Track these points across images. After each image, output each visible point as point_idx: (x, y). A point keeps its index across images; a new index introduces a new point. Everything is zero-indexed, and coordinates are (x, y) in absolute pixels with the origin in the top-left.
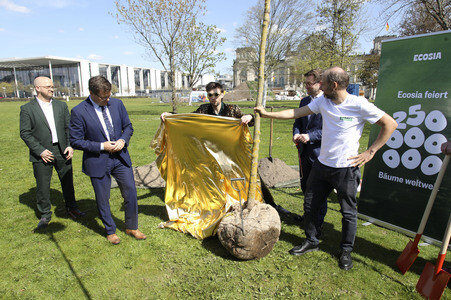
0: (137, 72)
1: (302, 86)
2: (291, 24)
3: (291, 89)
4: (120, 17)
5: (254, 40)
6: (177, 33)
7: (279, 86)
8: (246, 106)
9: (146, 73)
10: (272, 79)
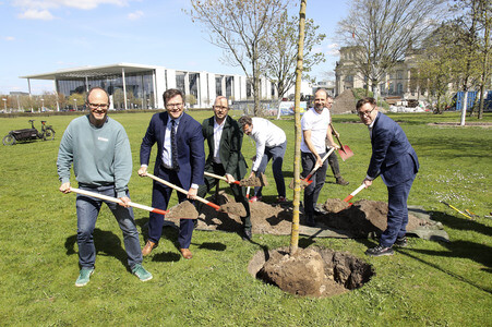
0: (218, 80)
1: (426, 94)
2: (413, 13)
3: (412, 98)
4: (195, 14)
5: (362, 35)
6: (262, 30)
7: (395, 94)
8: (350, 120)
9: (229, 81)
10: (387, 85)
